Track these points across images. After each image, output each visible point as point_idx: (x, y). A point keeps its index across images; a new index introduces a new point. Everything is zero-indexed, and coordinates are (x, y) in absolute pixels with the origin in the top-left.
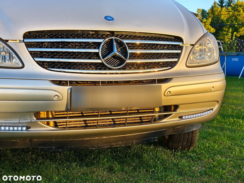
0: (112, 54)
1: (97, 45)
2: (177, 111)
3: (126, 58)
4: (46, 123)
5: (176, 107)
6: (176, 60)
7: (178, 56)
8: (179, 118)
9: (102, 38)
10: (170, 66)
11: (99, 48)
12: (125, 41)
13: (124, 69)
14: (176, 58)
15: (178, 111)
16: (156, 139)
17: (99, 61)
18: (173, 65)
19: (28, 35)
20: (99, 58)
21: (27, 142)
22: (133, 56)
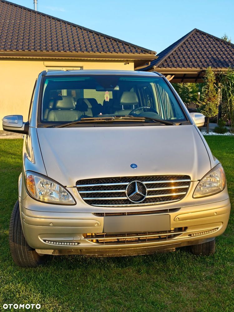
0: (135, 193)
1: (124, 187)
2: (186, 231)
3: (145, 195)
4: (91, 240)
5: (186, 228)
6: (185, 193)
7: (186, 190)
8: (189, 235)
9: (128, 182)
10: (179, 198)
11: (125, 189)
12: (144, 183)
13: (143, 202)
15: (188, 231)
16: (174, 249)
17: (125, 198)
20: (126, 196)
21: (79, 251)
22: (150, 193)
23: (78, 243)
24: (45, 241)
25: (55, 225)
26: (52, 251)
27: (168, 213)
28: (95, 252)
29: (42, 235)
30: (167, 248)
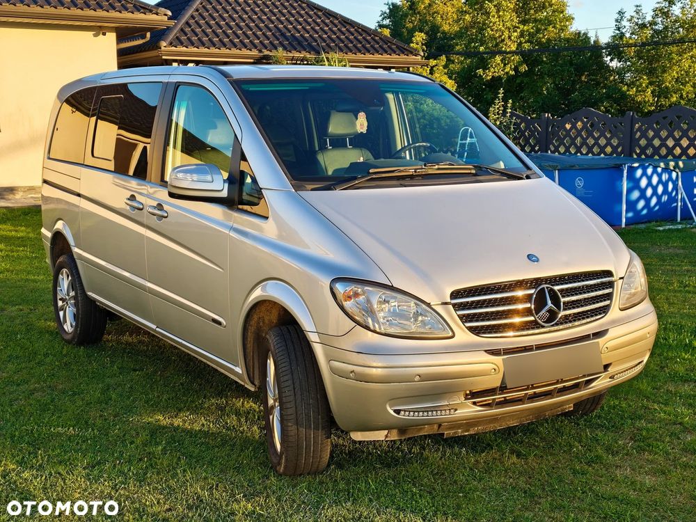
0: (547, 308)
1: (529, 298)
2: (609, 369)
3: (559, 309)
4: (474, 403)
8: (610, 378)
9: (533, 288)
10: (604, 312)
11: (530, 302)
12: (556, 288)
13: (557, 324)
14: (608, 299)
15: (611, 370)
16: (571, 407)
17: (532, 318)
18: (605, 310)
19: (455, 295)
20: (532, 315)
21: (436, 427)
22: (569, 305)
23: (456, 410)
24: (398, 412)
25: (424, 378)
26: (386, 432)
27: (590, 340)
28: (459, 426)
29: (394, 399)
30: (563, 406)
